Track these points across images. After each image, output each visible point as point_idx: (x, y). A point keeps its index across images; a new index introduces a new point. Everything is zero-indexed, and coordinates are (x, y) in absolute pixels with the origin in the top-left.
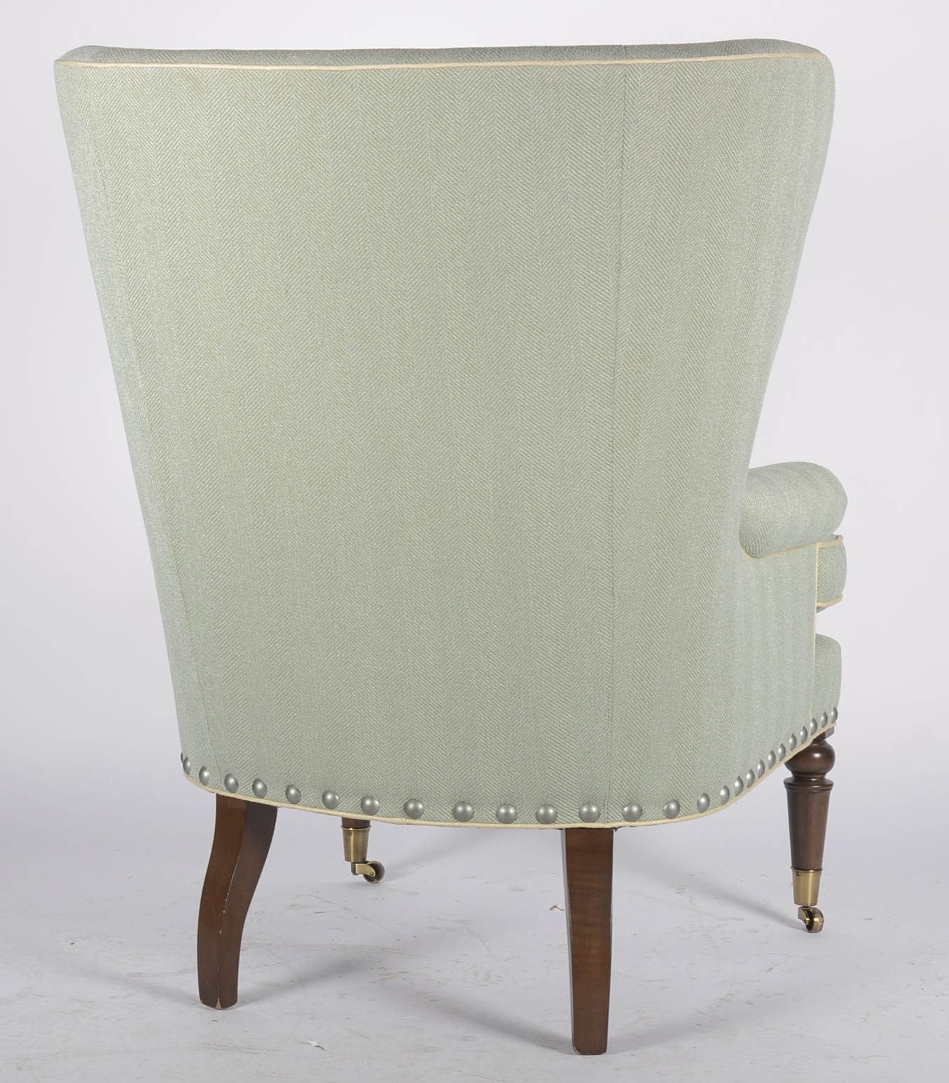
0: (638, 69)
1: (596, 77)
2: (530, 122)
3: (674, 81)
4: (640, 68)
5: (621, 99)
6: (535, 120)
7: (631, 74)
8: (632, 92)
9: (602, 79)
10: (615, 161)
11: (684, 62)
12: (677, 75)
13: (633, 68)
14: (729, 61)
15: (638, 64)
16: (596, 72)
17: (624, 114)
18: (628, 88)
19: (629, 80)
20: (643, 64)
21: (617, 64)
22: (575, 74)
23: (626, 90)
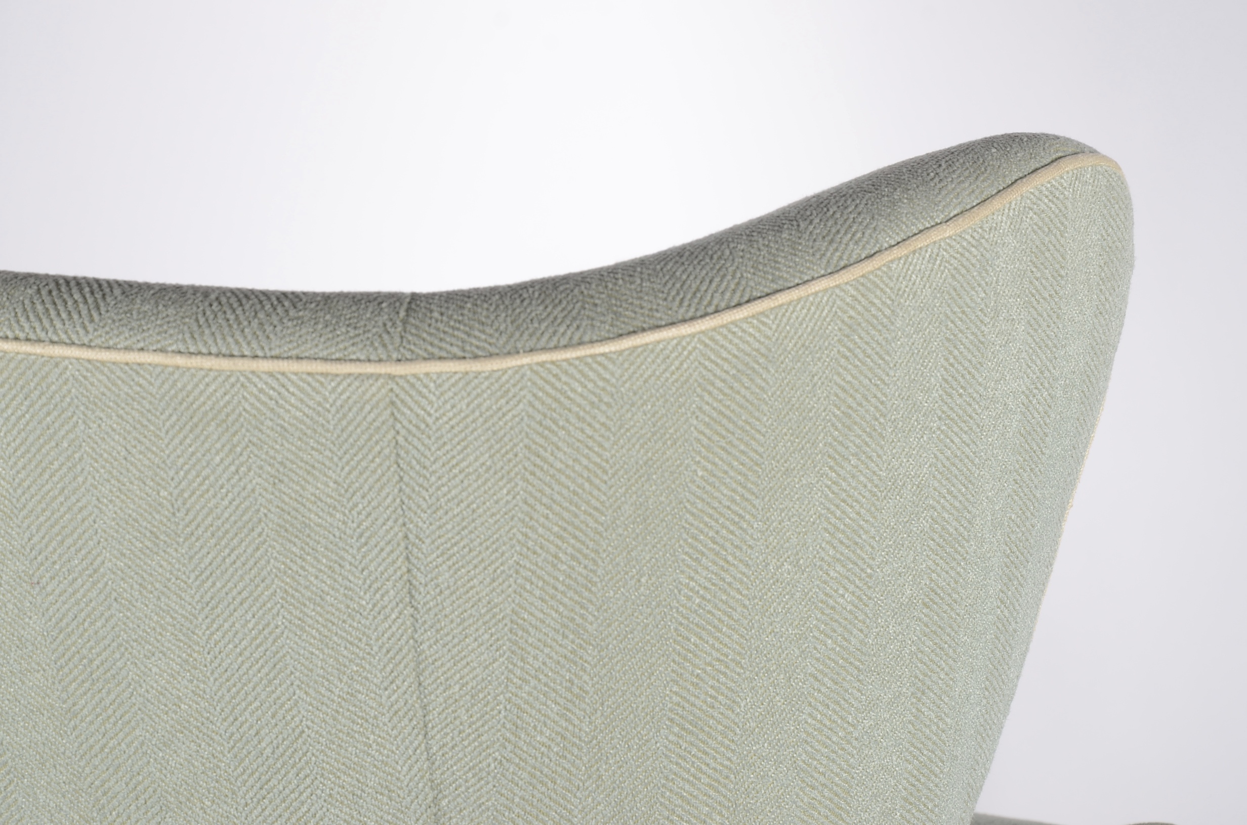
0: (426, 387)
1: (319, 404)
2: (171, 494)
3: (530, 410)
4: (432, 385)
5: (388, 457)
6: (183, 491)
7: (408, 399)
8: (416, 442)
9: (333, 410)
10: (392, 593)
11: (553, 363)
12: (534, 395)
13: (413, 386)
14: (693, 336)
15: (427, 374)
16: (318, 393)
17: (400, 490)
18: (403, 432)
19: (403, 414)
20: (439, 374)
21: (370, 376)
22: (265, 394)
23: (400, 439)
